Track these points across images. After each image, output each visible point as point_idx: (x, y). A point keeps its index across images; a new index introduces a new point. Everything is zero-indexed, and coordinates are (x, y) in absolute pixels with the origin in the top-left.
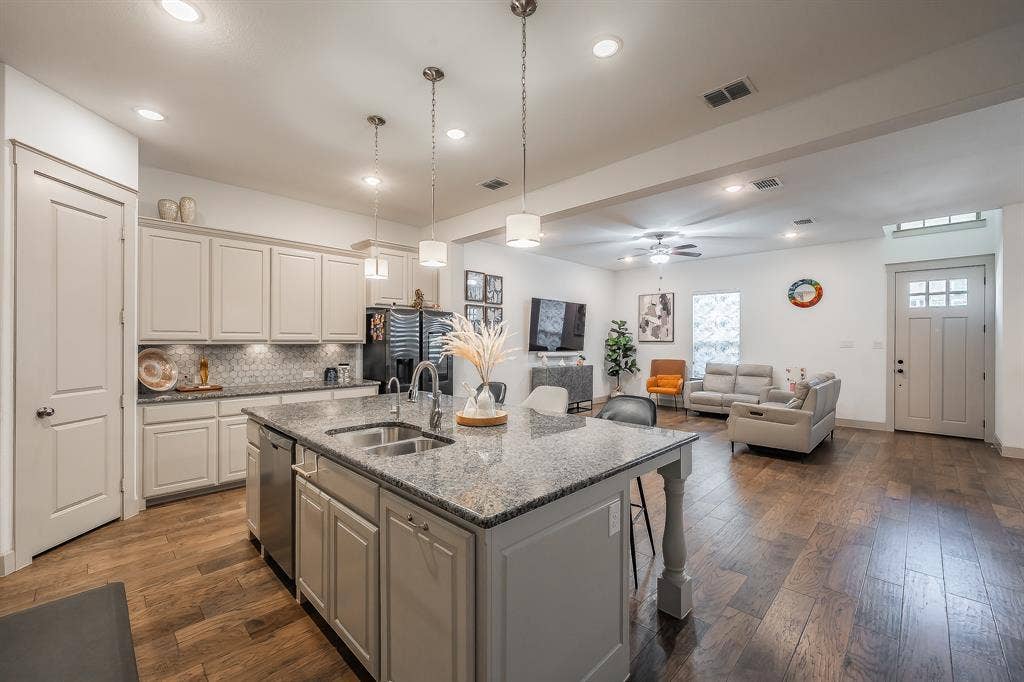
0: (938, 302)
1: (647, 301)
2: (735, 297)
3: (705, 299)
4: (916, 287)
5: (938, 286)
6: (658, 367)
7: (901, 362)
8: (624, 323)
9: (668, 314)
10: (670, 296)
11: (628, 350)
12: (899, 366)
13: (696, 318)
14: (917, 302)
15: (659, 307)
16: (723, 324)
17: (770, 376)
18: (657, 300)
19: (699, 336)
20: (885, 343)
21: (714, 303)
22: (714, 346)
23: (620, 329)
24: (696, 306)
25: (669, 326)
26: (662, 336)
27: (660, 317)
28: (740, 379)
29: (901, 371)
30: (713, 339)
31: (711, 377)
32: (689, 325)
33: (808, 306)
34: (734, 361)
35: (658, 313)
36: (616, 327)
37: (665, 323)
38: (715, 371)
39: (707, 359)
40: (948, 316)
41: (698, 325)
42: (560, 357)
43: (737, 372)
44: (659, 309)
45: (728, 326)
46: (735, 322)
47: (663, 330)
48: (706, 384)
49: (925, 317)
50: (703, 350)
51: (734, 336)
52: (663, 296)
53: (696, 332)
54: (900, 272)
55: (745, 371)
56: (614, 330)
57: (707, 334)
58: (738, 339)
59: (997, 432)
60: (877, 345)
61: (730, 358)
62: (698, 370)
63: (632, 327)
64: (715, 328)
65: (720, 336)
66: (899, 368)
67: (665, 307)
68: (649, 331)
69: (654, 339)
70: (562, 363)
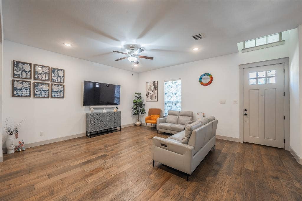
0: (262, 81)
1: (149, 84)
2: (179, 82)
3: (169, 83)
4: (252, 75)
5: (262, 74)
6: (151, 112)
7: (246, 110)
8: (140, 94)
9: (156, 90)
10: (156, 82)
11: (141, 105)
12: (245, 112)
13: (165, 91)
14: (252, 82)
15: (153, 87)
16: (175, 94)
17: (192, 117)
18: (152, 84)
19: (167, 99)
20: (239, 101)
21: (172, 85)
22: (172, 103)
23: (138, 96)
24: (166, 86)
25: (156, 95)
26: (154, 99)
27: (153, 91)
28: (181, 118)
29: (246, 115)
30: (172, 100)
31: (170, 116)
32: (163, 94)
33: (207, 85)
34: (179, 109)
35: (152, 89)
36: (136, 95)
37: (155, 93)
38: (172, 114)
39: (169, 108)
40: (267, 88)
41: (166, 94)
42: (103, 108)
43: (180, 114)
44: (152, 88)
45: (177, 95)
46: (179, 93)
47: (154, 96)
48: (168, 120)
49: (257, 88)
50: (168, 105)
51: (179, 99)
52: (154, 83)
53: (166, 97)
54: (245, 68)
55: (182, 114)
56: (136, 97)
57: (170, 98)
58: (180, 100)
59: (291, 145)
60: (235, 102)
61: (177, 108)
62: (166, 113)
63: (143, 95)
64: (172, 95)
65: (174, 99)
66: (245, 113)
67: (155, 87)
68: (149, 96)
69: (151, 100)
70: (105, 111)
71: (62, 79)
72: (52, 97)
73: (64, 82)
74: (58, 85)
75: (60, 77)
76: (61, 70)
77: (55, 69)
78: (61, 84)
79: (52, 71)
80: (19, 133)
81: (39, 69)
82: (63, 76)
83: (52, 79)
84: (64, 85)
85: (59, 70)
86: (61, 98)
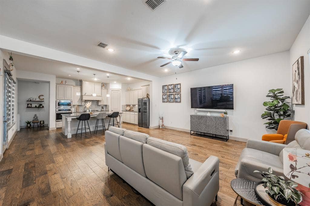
1: (294, 68)
9: (300, 78)
10: (300, 61)
18: (296, 66)
25: (300, 90)
26: (298, 100)
27: (297, 82)
35: (297, 79)
37: (299, 87)
44: (297, 74)
47: (298, 94)
52: (298, 62)
67: (299, 72)
68: (295, 95)
69: (296, 102)
70: (209, 114)
71: (180, 90)
72: (175, 102)
73: (180, 92)
74: (178, 94)
75: (178, 89)
76: (179, 84)
77: (176, 84)
78: (179, 93)
79: (175, 86)
80: (163, 119)
81: (170, 87)
82: (180, 88)
83: (175, 91)
84: (181, 94)
85: (178, 84)
86: (179, 102)
